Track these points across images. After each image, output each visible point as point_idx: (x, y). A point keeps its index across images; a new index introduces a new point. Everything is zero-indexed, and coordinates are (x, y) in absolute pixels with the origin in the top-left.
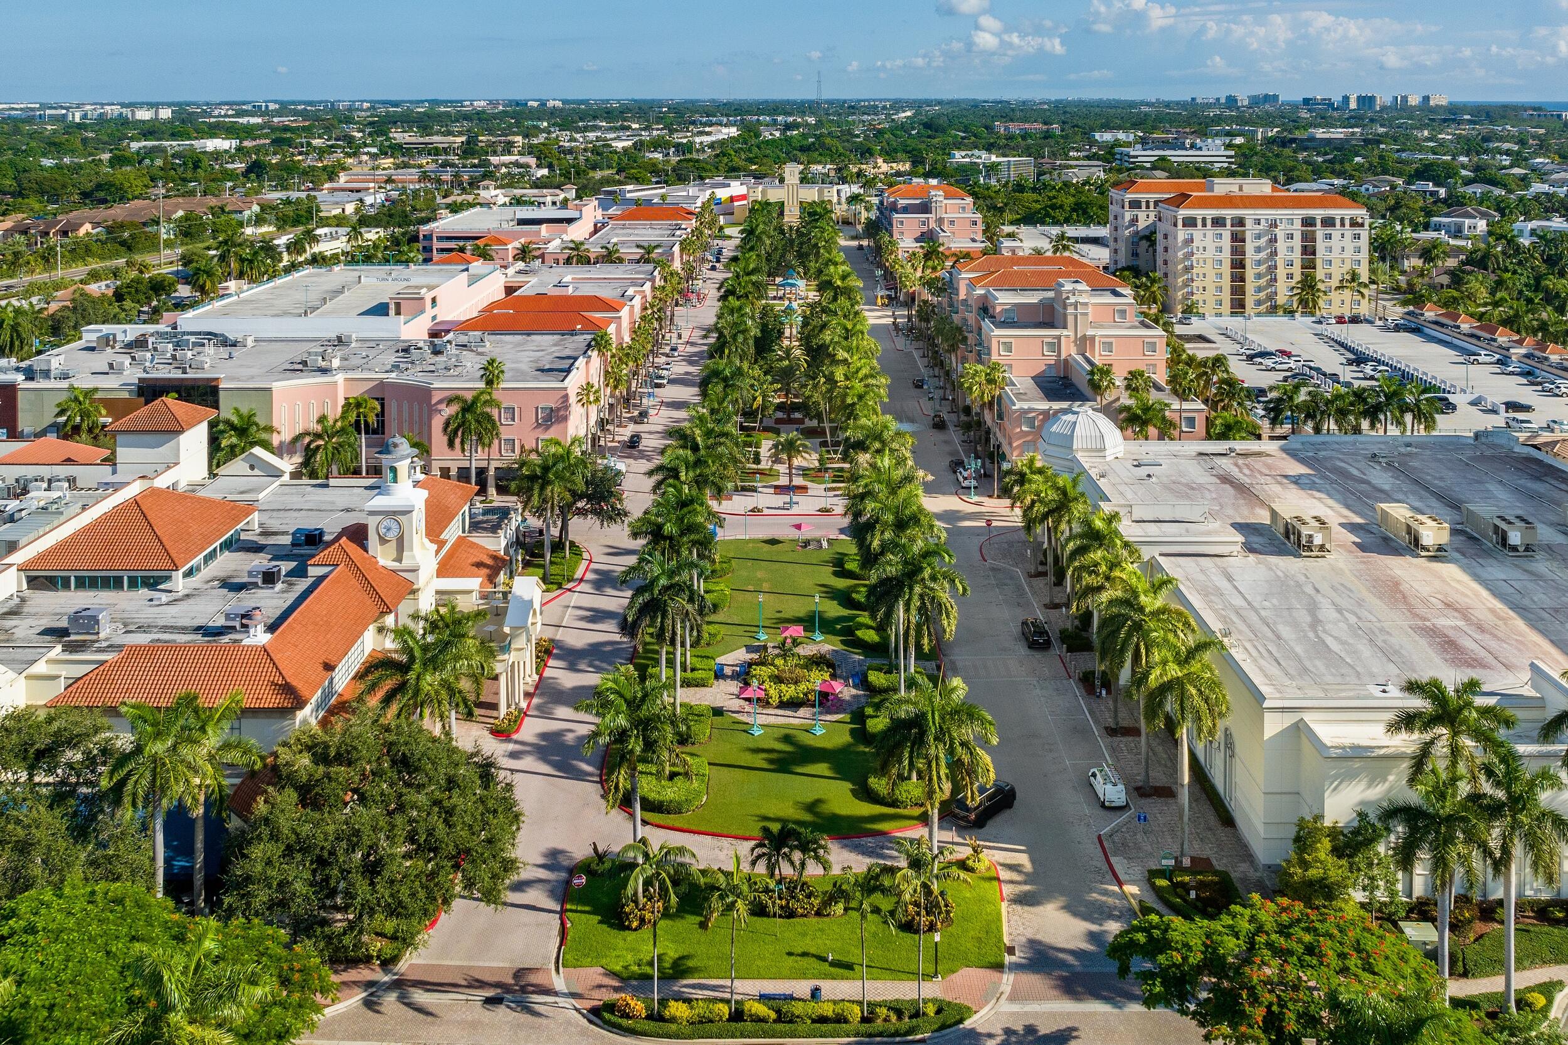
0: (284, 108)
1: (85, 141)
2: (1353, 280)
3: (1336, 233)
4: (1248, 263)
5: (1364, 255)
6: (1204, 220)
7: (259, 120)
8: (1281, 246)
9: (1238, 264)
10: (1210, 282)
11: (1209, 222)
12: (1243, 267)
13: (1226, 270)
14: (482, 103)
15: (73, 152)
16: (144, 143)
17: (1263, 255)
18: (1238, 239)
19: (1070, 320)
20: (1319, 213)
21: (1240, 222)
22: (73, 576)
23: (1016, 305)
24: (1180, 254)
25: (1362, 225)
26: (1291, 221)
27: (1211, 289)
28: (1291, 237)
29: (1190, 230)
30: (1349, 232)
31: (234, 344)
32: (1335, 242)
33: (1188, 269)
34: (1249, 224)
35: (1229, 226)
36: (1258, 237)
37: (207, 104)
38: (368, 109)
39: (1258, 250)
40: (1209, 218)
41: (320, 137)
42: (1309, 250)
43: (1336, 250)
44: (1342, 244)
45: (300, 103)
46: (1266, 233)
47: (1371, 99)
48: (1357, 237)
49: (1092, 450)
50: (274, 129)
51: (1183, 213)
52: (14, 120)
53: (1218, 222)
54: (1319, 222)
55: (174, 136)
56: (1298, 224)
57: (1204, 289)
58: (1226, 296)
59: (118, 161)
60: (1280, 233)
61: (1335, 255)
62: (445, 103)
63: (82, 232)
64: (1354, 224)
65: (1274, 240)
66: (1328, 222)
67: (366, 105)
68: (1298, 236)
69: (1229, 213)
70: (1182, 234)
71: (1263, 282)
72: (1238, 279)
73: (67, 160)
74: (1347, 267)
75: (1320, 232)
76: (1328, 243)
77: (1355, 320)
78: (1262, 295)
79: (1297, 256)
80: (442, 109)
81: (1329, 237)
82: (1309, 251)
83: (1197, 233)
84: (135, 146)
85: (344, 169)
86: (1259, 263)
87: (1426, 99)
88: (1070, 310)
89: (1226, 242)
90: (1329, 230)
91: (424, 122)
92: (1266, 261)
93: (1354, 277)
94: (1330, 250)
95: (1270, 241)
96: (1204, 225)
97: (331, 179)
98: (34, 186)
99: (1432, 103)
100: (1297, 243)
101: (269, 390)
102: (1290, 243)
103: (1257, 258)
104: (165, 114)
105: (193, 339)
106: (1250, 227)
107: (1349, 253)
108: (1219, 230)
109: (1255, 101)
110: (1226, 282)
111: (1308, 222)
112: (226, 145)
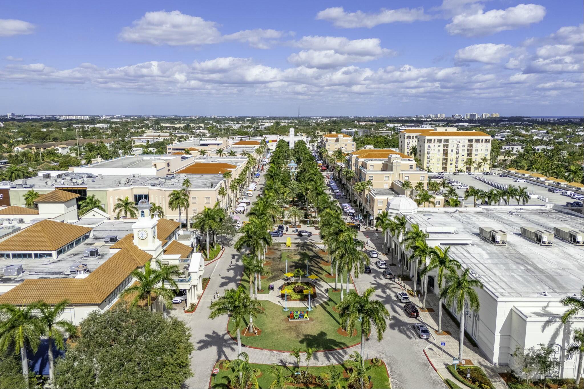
3: (480, 144)
4: (449, 155)
5: (489, 152)
8: (461, 149)
9: (445, 155)
12: (447, 157)
13: (441, 157)
18: (446, 147)
19: (394, 168)
20: (474, 138)
21: (447, 141)
24: (426, 152)
26: (464, 141)
29: (430, 144)
30: (484, 144)
31: (95, 178)
32: (479, 148)
33: (428, 158)
34: (450, 141)
35: (443, 142)
36: (453, 146)
39: (453, 150)
40: (436, 139)
42: (471, 150)
44: (482, 148)
45: (132, 116)
46: (456, 144)
48: (487, 146)
51: (427, 138)
53: (440, 141)
54: (474, 141)
55: (88, 123)
56: (467, 141)
57: (434, 164)
58: (441, 166)
59: (69, 130)
61: (479, 152)
64: (487, 141)
65: (458, 147)
66: (477, 141)
68: (466, 146)
69: (443, 138)
70: (426, 145)
72: (445, 160)
73: (50, 129)
74: (483, 156)
75: (474, 144)
81: (477, 146)
84: (75, 126)
85: (144, 132)
88: (394, 165)
89: (442, 148)
92: (455, 154)
94: (477, 150)
96: (434, 142)
97: (140, 136)
101: (105, 191)
102: (464, 148)
103: (452, 153)
104: (87, 118)
106: (450, 144)
107: (484, 152)
108: (439, 144)
110: (441, 162)
111: (470, 141)
112: (106, 126)
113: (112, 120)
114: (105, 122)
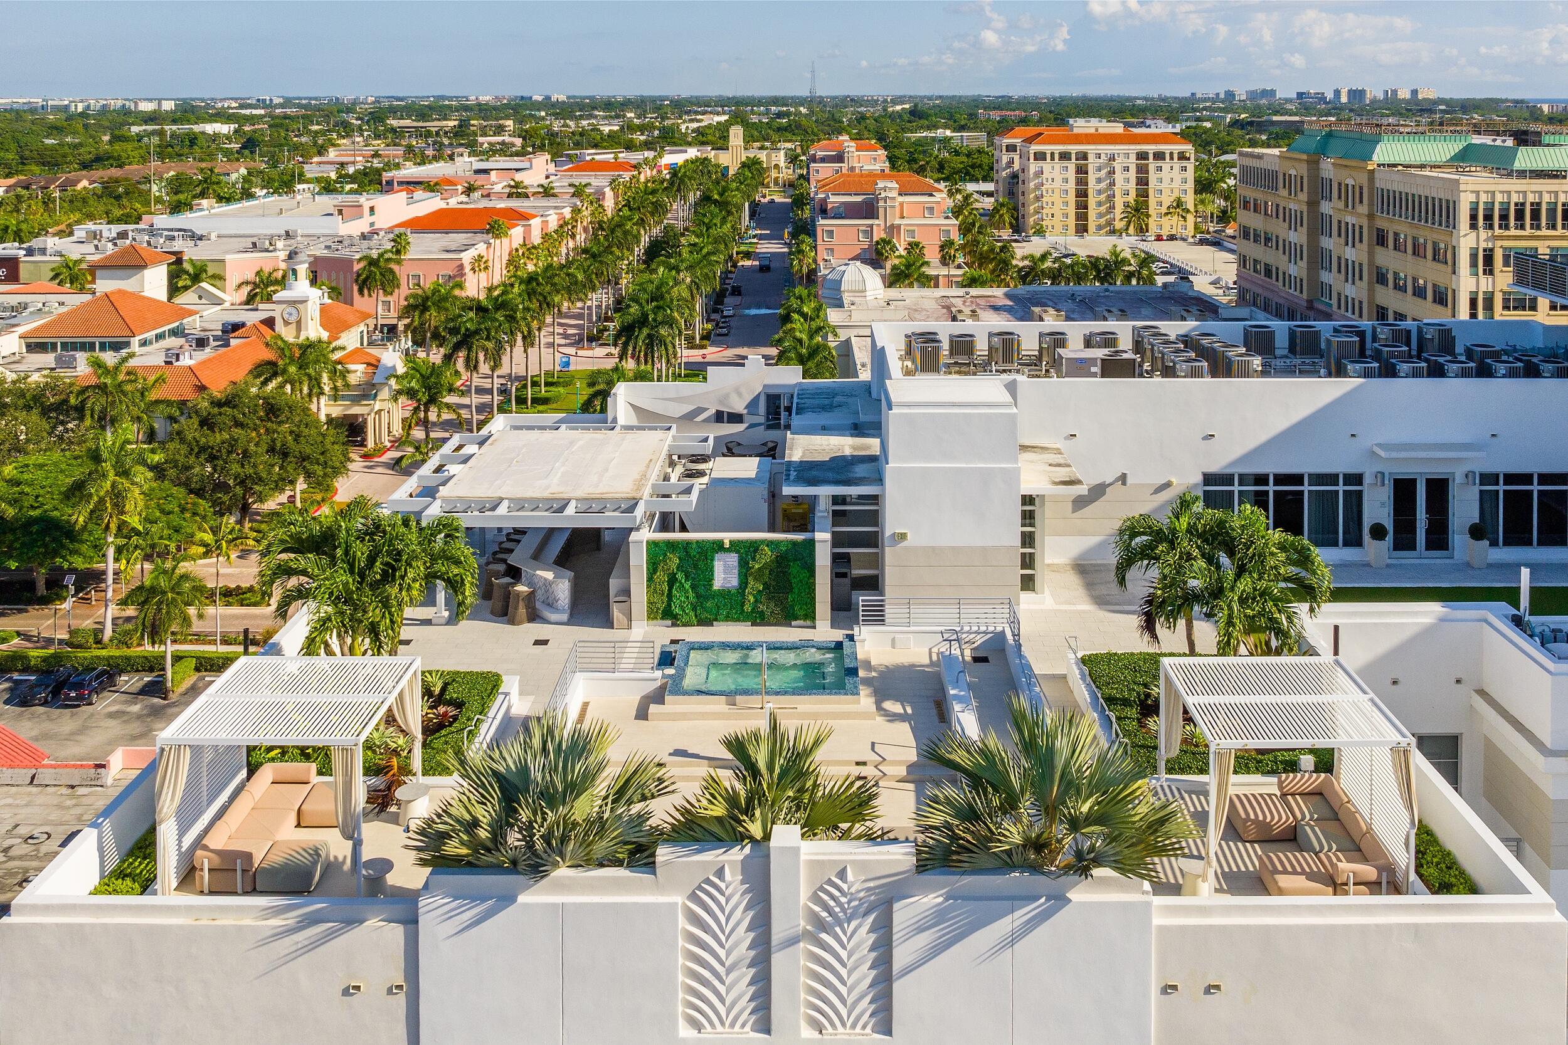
0: (288, 102)
1: (86, 126)
2: (1178, 206)
3: (1166, 166)
4: (1090, 193)
5: (1190, 185)
6: (1052, 154)
7: (262, 112)
8: (1119, 177)
9: (1082, 194)
10: (1057, 209)
11: (1057, 156)
12: (1087, 196)
13: (1072, 198)
14: (488, 98)
15: (75, 133)
16: (144, 127)
17: (1103, 185)
18: (1082, 171)
19: (881, 211)
20: (1151, 148)
21: (1084, 156)
22: (59, 341)
23: (843, 203)
24: (1032, 185)
25: (1189, 159)
26: (1127, 155)
27: (1059, 216)
28: (1127, 169)
29: (1041, 163)
30: (1177, 165)
31: (200, 238)
32: (1165, 173)
33: (1038, 198)
34: (1091, 158)
35: (1073, 160)
36: (1099, 169)
37: (212, 99)
38: (373, 103)
39: (1099, 181)
40: (1057, 152)
41: (318, 124)
42: (1144, 181)
43: (1167, 181)
44: (1171, 175)
45: (305, 99)
46: (1106, 165)
47: (1362, 92)
48: (1184, 169)
49: (855, 291)
50: (273, 117)
51: (1035, 148)
52: (17, 112)
53: (1065, 156)
54: (1151, 156)
55: (174, 122)
56: (1133, 158)
57: (1053, 216)
58: (1072, 221)
59: (115, 139)
60: (1118, 166)
61: (1164, 185)
62: (450, 99)
63: (80, 187)
64: (1182, 157)
65: (1112, 172)
66: (1159, 156)
67: (370, 99)
68: (1133, 169)
69: (1074, 148)
70: (1033, 166)
71: (1103, 209)
72: (1082, 207)
73: (68, 139)
74: (1176, 194)
75: (1152, 165)
76: (1159, 175)
77: (1172, 238)
78: (1103, 221)
79: (1132, 186)
80: (447, 103)
81: (1160, 169)
82: (1142, 182)
83: (1046, 166)
84: (135, 129)
85: (334, 145)
86: (1100, 192)
87: (1415, 92)
88: (881, 203)
89: (1071, 174)
90: (1160, 163)
91: (423, 113)
92: (1106, 190)
93: (1179, 203)
94: (1161, 180)
95: (1109, 173)
96: (1053, 159)
97: (320, 154)
98: (36, 156)
99: (1420, 97)
100: (1132, 174)
101: (223, 261)
102: (1126, 175)
103: (1098, 188)
104: (168, 106)
105: (166, 233)
106: (1092, 163)
107: (1176, 184)
108: (1065, 163)
109: (1253, 95)
110: (1072, 210)
111: (1142, 156)
112: (224, 129)
113: (243, 112)
114: (221, 116)
